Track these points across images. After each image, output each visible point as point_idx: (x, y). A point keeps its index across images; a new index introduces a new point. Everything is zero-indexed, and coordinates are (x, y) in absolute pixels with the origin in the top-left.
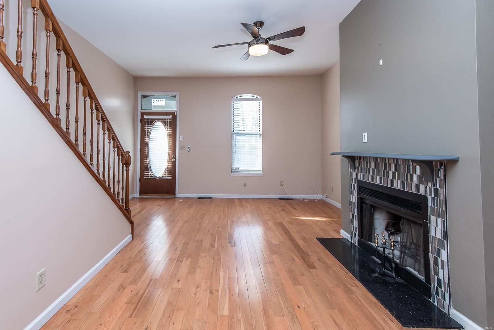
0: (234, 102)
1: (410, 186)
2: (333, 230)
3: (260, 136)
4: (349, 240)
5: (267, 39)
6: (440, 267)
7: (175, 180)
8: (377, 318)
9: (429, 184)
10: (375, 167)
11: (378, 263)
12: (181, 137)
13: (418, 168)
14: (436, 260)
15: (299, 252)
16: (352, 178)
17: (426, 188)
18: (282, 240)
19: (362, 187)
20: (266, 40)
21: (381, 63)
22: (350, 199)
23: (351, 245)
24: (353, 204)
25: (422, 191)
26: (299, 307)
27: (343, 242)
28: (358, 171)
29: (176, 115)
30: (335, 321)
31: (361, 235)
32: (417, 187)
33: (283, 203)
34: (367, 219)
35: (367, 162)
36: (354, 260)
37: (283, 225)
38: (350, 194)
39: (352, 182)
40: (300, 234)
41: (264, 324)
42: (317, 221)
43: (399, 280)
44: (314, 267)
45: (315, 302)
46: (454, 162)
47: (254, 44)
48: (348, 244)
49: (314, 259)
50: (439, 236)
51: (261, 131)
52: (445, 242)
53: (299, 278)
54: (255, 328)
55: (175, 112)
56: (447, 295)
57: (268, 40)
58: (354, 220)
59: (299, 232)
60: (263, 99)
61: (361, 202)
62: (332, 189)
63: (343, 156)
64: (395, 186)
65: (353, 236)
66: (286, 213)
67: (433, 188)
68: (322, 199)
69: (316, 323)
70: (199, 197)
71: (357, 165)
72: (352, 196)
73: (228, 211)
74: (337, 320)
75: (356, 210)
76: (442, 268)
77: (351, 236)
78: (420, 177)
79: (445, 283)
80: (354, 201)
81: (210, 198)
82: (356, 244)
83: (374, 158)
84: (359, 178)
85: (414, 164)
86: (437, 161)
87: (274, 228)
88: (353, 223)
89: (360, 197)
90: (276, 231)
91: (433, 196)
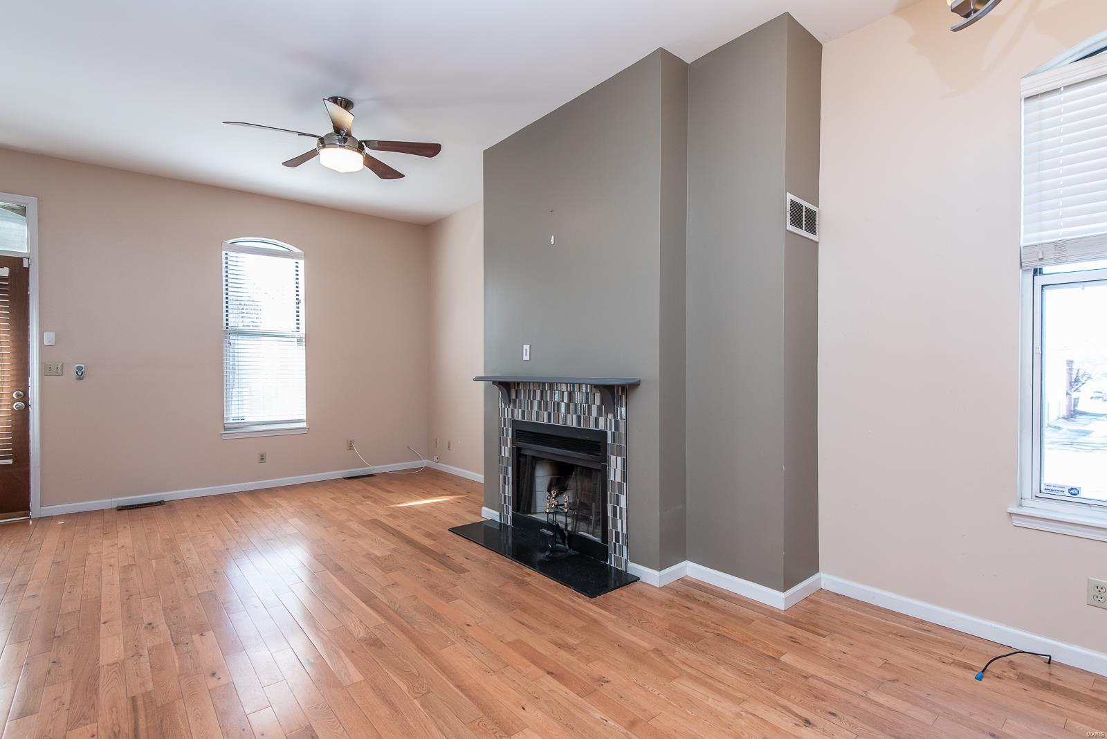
0: (229, 254)
1: (587, 420)
2: (468, 512)
3: (299, 340)
4: (498, 519)
5: (362, 141)
6: (618, 518)
7: (28, 465)
8: (564, 600)
9: (610, 416)
10: (542, 398)
11: (550, 537)
12: (49, 338)
13: (598, 396)
14: (615, 509)
15: (432, 557)
16: (505, 419)
17: (606, 420)
18: (393, 546)
19: (520, 431)
20: (360, 143)
21: (552, 241)
22: (500, 453)
23: (500, 527)
24: (505, 460)
25: (601, 427)
26: (469, 625)
27: (486, 527)
28: (515, 407)
29: (27, 269)
30: (520, 622)
31: (517, 508)
32: (597, 420)
33: (356, 484)
34: (526, 480)
35: (529, 391)
36: (505, 549)
37: (381, 522)
38: (501, 444)
39: (505, 425)
40: (418, 530)
41: (430, 665)
42: (436, 503)
43: (572, 552)
44: (464, 571)
45: (487, 611)
46: (635, 385)
47: (332, 145)
48: (495, 527)
49: (458, 559)
50: (618, 479)
51: (303, 330)
52: (625, 484)
53: (450, 591)
54: (419, 674)
55: (22, 259)
56: (625, 548)
57: (363, 143)
58: (507, 486)
59: (415, 528)
60: (306, 257)
61: (518, 454)
62: (449, 444)
63: (494, 383)
64: (569, 424)
65: (503, 512)
66: (375, 501)
67: (613, 420)
68: (429, 466)
69: (500, 634)
70: (121, 504)
71: (513, 396)
72: (503, 447)
73: (237, 522)
74: (522, 620)
75: (510, 469)
76: (621, 517)
77: (500, 514)
78: (599, 408)
79: (623, 534)
80: (507, 455)
81: (161, 503)
82: (509, 524)
83: (539, 383)
84: (516, 418)
85: (594, 390)
86: (618, 386)
87: (366, 531)
88: (504, 491)
89: (517, 448)
90: (373, 534)
91: (613, 430)
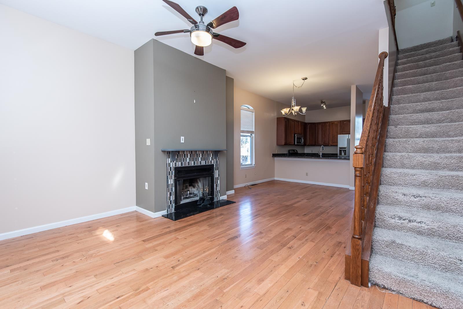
1: (208, 162)
13: (211, 154)
14: (216, 185)
16: (170, 167)
17: (214, 161)
22: (168, 183)
25: (212, 163)
32: (211, 161)
39: (171, 170)
52: (219, 177)
56: (219, 194)
58: (172, 196)
65: (170, 208)
72: (170, 180)
75: (174, 188)
77: (168, 210)
78: (212, 158)
80: (172, 183)
82: (173, 212)
83: (190, 151)
88: (170, 199)
91: (216, 164)
